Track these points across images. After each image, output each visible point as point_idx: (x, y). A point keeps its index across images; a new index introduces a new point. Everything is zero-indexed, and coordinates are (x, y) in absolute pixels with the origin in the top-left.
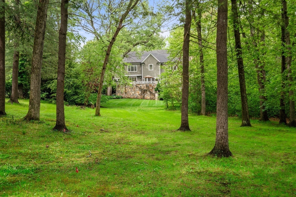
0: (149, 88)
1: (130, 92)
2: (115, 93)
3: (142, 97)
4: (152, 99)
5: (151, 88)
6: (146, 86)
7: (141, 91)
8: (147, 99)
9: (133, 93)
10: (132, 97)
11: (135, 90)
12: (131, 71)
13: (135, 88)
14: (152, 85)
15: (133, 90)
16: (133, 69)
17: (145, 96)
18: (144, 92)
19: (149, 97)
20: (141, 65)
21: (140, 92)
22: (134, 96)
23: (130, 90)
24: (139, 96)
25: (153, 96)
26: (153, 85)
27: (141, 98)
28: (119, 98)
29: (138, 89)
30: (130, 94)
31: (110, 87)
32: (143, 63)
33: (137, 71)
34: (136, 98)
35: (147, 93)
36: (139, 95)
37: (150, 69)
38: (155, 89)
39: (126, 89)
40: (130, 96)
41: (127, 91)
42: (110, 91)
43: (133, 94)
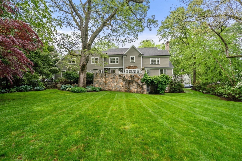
0: (134, 79)
1: (112, 83)
2: (93, 83)
3: (127, 89)
4: (140, 92)
5: (137, 79)
6: (131, 76)
7: (126, 82)
8: (132, 93)
9: (115, 84)
10: (114, 89)
11: (118, 80)
12: (113, 63)
13: (117, 78)
14: (138, 75)
15: (115, 81)
16: (115, 61)
17: (131, 88)
18: (129, 83)
19: (135, 90)
20: (123, 57)
21: (124, 84)
22: (117, 88)
23: (111, 80)
24: (123, 89)
25: (141, 89)
26: (140, 75)
27: (126, 91)
28: (95, 91)
29: (121, 80)
30: (112, 86)
31: (83, 75)
32: (125, 55)
33: (118, 63)
34: (119, 90)
35: (133, 85)
36: (123, 86)
37: (132, 61)
38: (141, 80)
39: (107, 79)
40: (111, 88)
41: (108, 81)
42: (84, 81)
43: (115, 86)
